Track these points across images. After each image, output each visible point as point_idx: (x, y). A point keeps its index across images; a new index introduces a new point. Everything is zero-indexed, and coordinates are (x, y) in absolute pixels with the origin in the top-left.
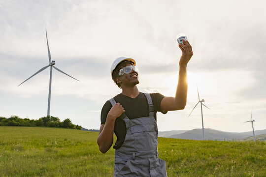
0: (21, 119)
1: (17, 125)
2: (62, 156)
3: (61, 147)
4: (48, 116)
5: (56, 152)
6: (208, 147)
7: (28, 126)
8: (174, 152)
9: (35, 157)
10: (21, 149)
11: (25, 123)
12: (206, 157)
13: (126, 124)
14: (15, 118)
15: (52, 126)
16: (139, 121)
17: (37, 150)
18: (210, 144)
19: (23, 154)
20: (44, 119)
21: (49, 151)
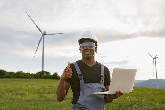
0: (24, 73)
1: (22, 78)
2: (49, 100)
3: (50, 93)
4: (43, 71)
5: (45, 97)
6: (157, 94)
7: (29, 78)
9: (30, 101)
10: (22, 95)
11: (27, 76)
12: (153, 102)
14: (20, 73)
15: (45, 78)
17: (33, 96)
18: (159, 92)
19: (23, 98)
20: (40, 73)
21: (41, 96)
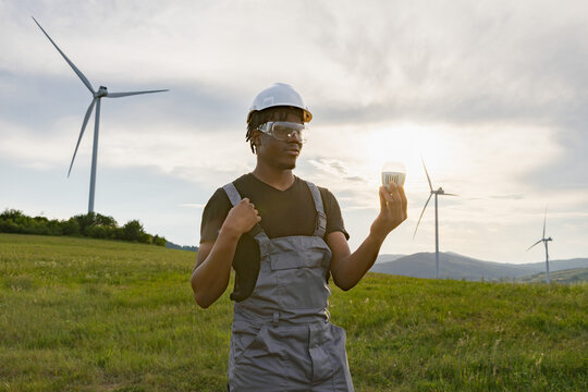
0: (28, 218)
1: (19, 232)
2: (121, 304)
3: (118, 283)
4: (91, 214)
5: (107, 295)
6: (446, 295)
7: (45, 234)
8: (371, 303)
9: (59, 304)
10: (26, 285)
11: (37, 227)
12: (439, 316)
13: (261, 249)
14: (14, 216)
15: (98, 235)
16: (291, 243)
17: (65, 290)
18: (449, 289)
19: (33, 296)
20: (80, 219)
21: (93, 291)
